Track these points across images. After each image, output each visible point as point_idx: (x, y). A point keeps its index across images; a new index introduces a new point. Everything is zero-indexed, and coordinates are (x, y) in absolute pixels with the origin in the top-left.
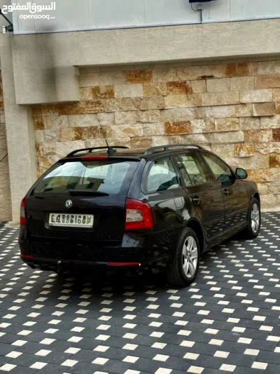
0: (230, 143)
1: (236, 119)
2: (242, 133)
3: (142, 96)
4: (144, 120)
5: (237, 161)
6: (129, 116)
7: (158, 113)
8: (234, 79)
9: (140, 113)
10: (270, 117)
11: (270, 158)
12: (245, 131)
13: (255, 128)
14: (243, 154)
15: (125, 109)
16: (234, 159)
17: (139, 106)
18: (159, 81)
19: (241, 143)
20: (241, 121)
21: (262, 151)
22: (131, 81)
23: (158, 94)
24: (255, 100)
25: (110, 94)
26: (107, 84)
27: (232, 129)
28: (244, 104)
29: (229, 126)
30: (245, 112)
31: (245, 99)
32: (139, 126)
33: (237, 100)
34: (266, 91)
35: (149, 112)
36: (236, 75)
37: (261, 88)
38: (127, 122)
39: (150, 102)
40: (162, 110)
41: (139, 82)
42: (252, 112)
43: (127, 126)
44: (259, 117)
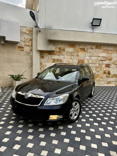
0: (95, 67)
1: (97, 60)
2: (98, 64)
3: (73, 51)
4: (73, 58)
5: (96, 72)
6: (69, 57)
7: (76, 57)
8: (97, 49)
9: (72, 56)
10: (105, 61)
11: (104, 72)
12: (99, 64)
13: (101, 63)
14: (98, 70)
15: (68, 54)
16: (95, 71)
17: (71, 54)
18: (78, 48)
19: (97, 67)
20: (98, 61)
21: (102, 70)
22: (70, 47)
23: (77, 51)
24: (102, 56)
25: (64, 50)
26: (63, 47)
27: (96, 63)
28: (99, 56)
29: (95, 62)
30: (99, 59)
31: (100, 55)
32: (71, 60)
33: (97, 55)
34: (105, 53)
35: (74, 56)
36: (98, 48)
37: (104, 53)
38: (68, 58)
39: (75, 53)
40: (78, 56)
41: (72, 47)
42: (101, 59)
43: (68, 60)
44: (103, 60)
